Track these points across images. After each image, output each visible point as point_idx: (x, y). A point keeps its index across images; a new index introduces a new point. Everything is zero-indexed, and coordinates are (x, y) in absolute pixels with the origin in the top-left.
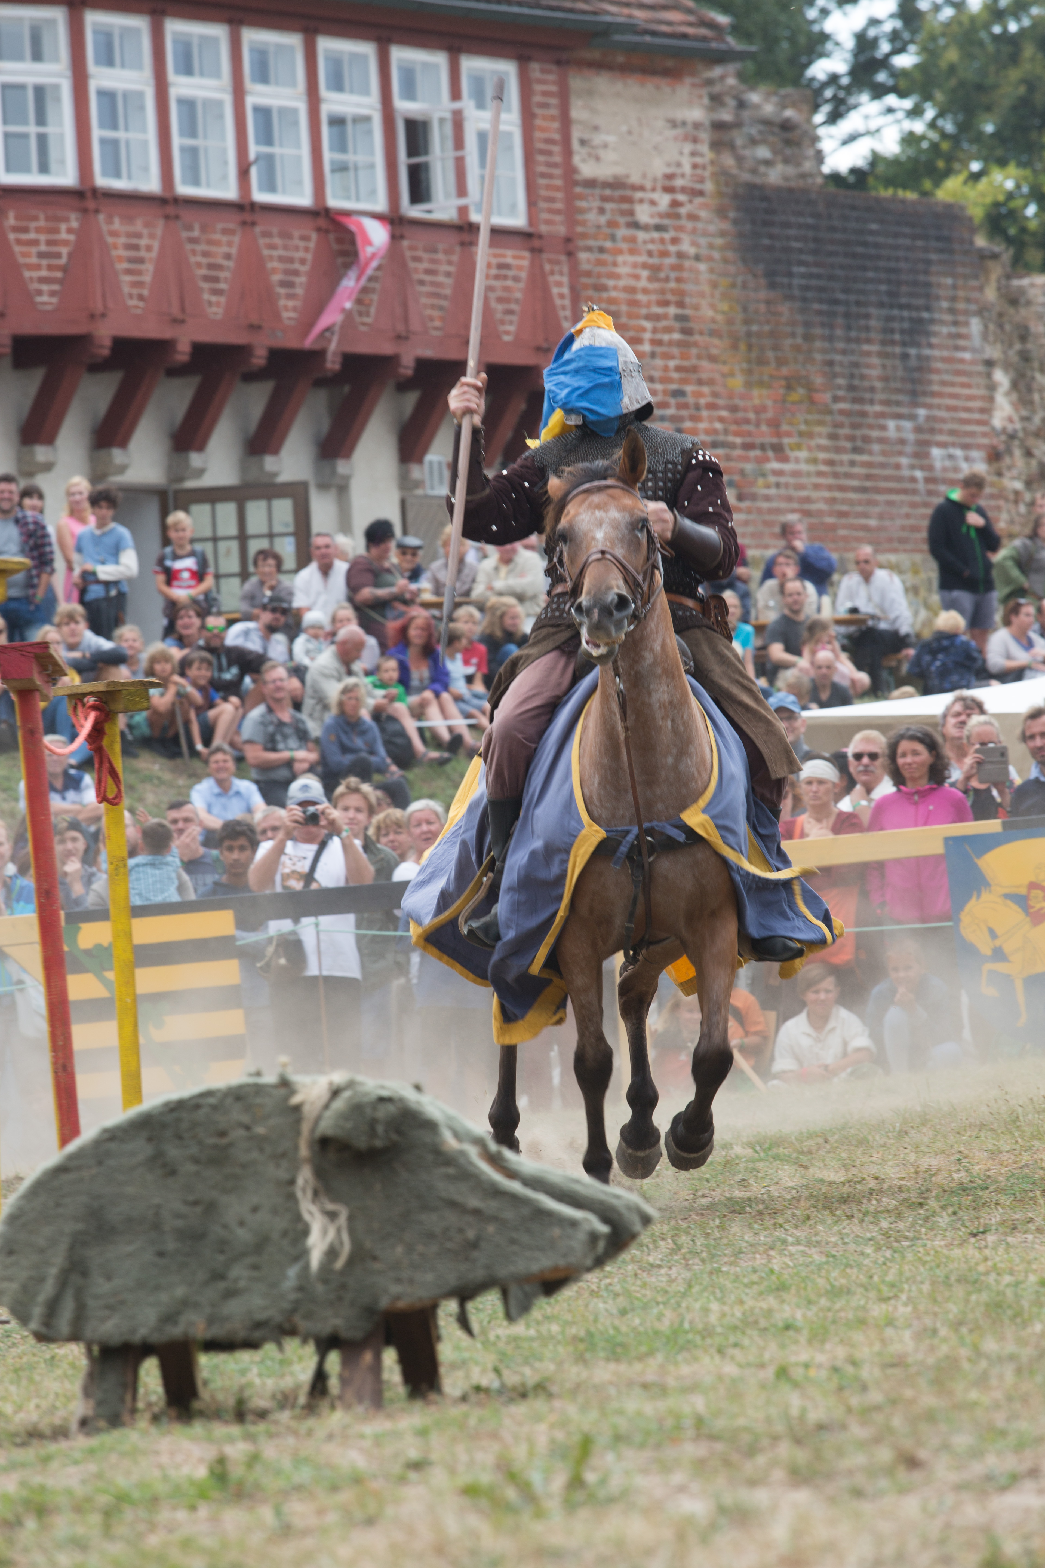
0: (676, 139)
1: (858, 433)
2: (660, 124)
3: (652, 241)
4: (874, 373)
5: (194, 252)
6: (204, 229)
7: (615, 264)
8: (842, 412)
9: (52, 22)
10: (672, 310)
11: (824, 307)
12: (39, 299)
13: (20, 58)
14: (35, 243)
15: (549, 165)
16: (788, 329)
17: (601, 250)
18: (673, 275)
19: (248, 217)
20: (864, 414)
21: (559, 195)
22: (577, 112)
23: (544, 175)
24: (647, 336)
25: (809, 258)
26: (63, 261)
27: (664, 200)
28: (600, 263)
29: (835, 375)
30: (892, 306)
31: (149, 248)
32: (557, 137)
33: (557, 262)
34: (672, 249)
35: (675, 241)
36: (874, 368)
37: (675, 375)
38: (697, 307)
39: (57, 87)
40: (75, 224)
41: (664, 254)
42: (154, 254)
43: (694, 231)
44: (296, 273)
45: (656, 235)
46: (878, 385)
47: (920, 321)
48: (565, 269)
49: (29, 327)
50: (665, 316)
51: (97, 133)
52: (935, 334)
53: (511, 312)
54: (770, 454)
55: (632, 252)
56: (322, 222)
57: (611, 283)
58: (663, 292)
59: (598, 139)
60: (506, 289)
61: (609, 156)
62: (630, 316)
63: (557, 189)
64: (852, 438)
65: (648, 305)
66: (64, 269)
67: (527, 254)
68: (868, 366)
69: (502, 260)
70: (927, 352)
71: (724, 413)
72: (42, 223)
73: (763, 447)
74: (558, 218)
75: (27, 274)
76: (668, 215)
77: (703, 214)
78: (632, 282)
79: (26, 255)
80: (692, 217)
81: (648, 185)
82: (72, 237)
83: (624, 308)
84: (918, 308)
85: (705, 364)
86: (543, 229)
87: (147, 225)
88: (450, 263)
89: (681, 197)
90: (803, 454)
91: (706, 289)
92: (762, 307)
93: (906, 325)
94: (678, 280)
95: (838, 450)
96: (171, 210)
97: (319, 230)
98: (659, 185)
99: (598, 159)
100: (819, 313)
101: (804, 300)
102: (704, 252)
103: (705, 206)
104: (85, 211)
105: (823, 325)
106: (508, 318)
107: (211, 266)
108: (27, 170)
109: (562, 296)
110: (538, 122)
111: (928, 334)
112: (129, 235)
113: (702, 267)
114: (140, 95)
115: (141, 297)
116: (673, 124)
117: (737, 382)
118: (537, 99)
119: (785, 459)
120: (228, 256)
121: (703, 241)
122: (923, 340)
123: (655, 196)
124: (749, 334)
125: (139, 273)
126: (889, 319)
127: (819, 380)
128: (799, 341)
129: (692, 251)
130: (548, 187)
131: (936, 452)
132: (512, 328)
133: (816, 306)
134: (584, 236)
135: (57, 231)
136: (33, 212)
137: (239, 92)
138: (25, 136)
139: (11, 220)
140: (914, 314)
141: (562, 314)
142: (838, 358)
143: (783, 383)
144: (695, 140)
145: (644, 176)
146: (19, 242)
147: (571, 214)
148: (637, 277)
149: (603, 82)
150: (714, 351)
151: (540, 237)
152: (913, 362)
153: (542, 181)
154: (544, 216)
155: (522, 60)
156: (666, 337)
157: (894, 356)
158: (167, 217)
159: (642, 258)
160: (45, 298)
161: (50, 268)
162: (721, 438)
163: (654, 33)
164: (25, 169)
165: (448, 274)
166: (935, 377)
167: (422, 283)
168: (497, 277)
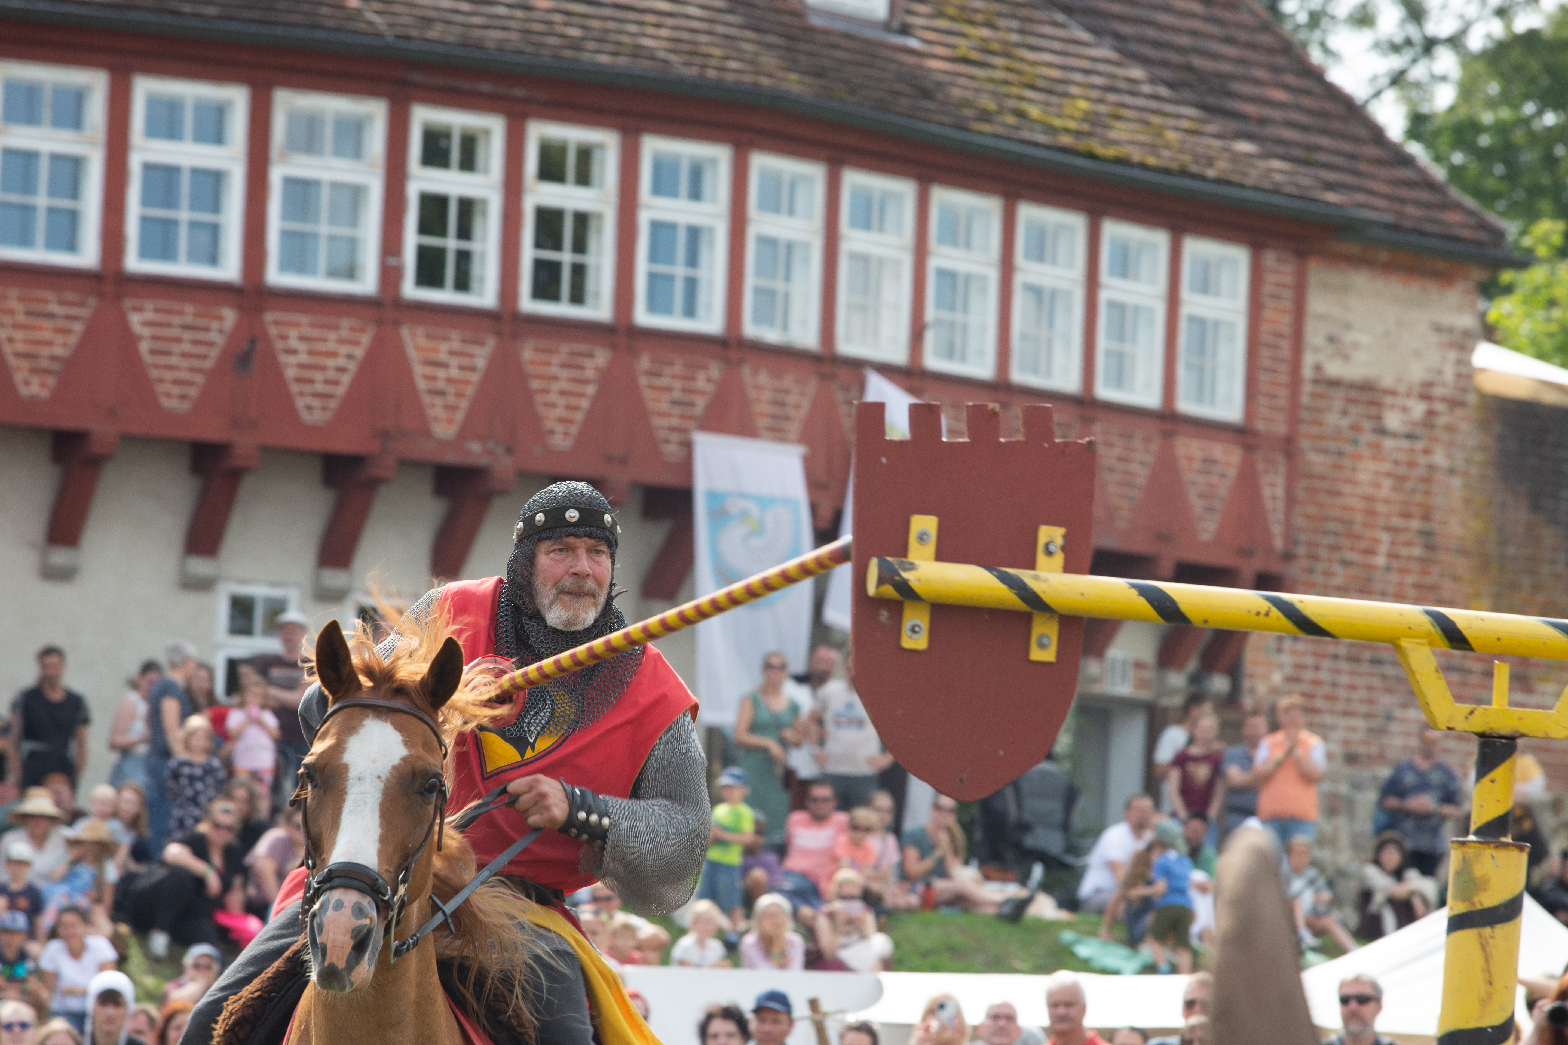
0: (1440, 345)
2: (1422, 327)
3: (1401, 450)
7: (1354, 470)
9: (714, 162)
10: (1415, 524)
12: (666, 448)
13: (675, 195)
14: (668, 389)
15: (1273, 359)
16: (1549, 555)
17: (1340, 454)
18: (1420, 487)
19: (917, 383)
21: (1282, 392)
22: (1317, 306)
23: (1267, 370)
24: (1383, 548)
26: (698, 410)
27: (1419, 408)
28: (1337, 467)
31: (797, 406)
32: (1287, 330)
33: (1273, 462)
34: (1423, 460)
35: (1427, 452)
38: (1445, 524)
39: (711, 230)
40: (715, 374)
41: (1412, 465)
42: (803, 413)
43: (1450, 444)
45: (1405, 444)
48: (1282, 469)
49: (649, 477)
50: (1406, 530)
51: (750, 281)
53: (1212, 509)
55: (1376, 459)
56: (1002, 395)
57: (1347, 489)
58: (1406, 504)
59: (1349, 337)
60: (1210, 485)
61: (1359, 357)
62: (1366, 525)
63: (1279, 385)
65: (1388, 515)
66: (696, 419)
67: (1238, 451)
69: (1208, 454)
72: (678, 369)
74: (1279, 416)
75: (657, 421)
76: (1422, 425)
77: (1462, 426)
78: (1372, 491)
79: (657, 401)
81: (1402, 389)
82: (710, 387)
85: (1447, 584)
86: (1261, 426)
87: (797, 382)
88: (1147, 452)
89: (1439, 407)
91: (1458, 504)
92: (1521, 530)
94: (1427, 493)
96: (827, 369)
98: (1415, 392)
99: (1346, 357)
102: (1460, 466)
103: (1465, 419)
104: (728, 361)
106: (1208, 515)
108: (669, 313)
109: (1274, 498)
110: (1268, 314)
112: (776, 391)
113: (1456, 482)
114: (806, 246)
116: (1438, 329)
118: (1268, 288)
121: (1459, 455)
123: (1409, 403)
124: (1503, 556)
128: (1560, 568)
129: (1445, 464)
130: (1271, 383)
132: (1211, 527)
135: (694, 379)
136: (670, 357)
137: (921, 252)
138: (670, 278)
139: (644, 362)
145: (1399, 381)
147: (1296, 412)
148: (1378, 486)
149: (1360, 279)
150: (1458, 571)
151: (1254, 433)
153: (1266, 377)
154: (1267, 413)
155: (1257, 247)
156: (1404, 551)
158: (821, 377)
159: (1386, 467)
160: (673, 448)
161: (681, 417)
163: (1420, 233)
165: (1143, 464)
167: (1111, 470)
168: (1201, 472)
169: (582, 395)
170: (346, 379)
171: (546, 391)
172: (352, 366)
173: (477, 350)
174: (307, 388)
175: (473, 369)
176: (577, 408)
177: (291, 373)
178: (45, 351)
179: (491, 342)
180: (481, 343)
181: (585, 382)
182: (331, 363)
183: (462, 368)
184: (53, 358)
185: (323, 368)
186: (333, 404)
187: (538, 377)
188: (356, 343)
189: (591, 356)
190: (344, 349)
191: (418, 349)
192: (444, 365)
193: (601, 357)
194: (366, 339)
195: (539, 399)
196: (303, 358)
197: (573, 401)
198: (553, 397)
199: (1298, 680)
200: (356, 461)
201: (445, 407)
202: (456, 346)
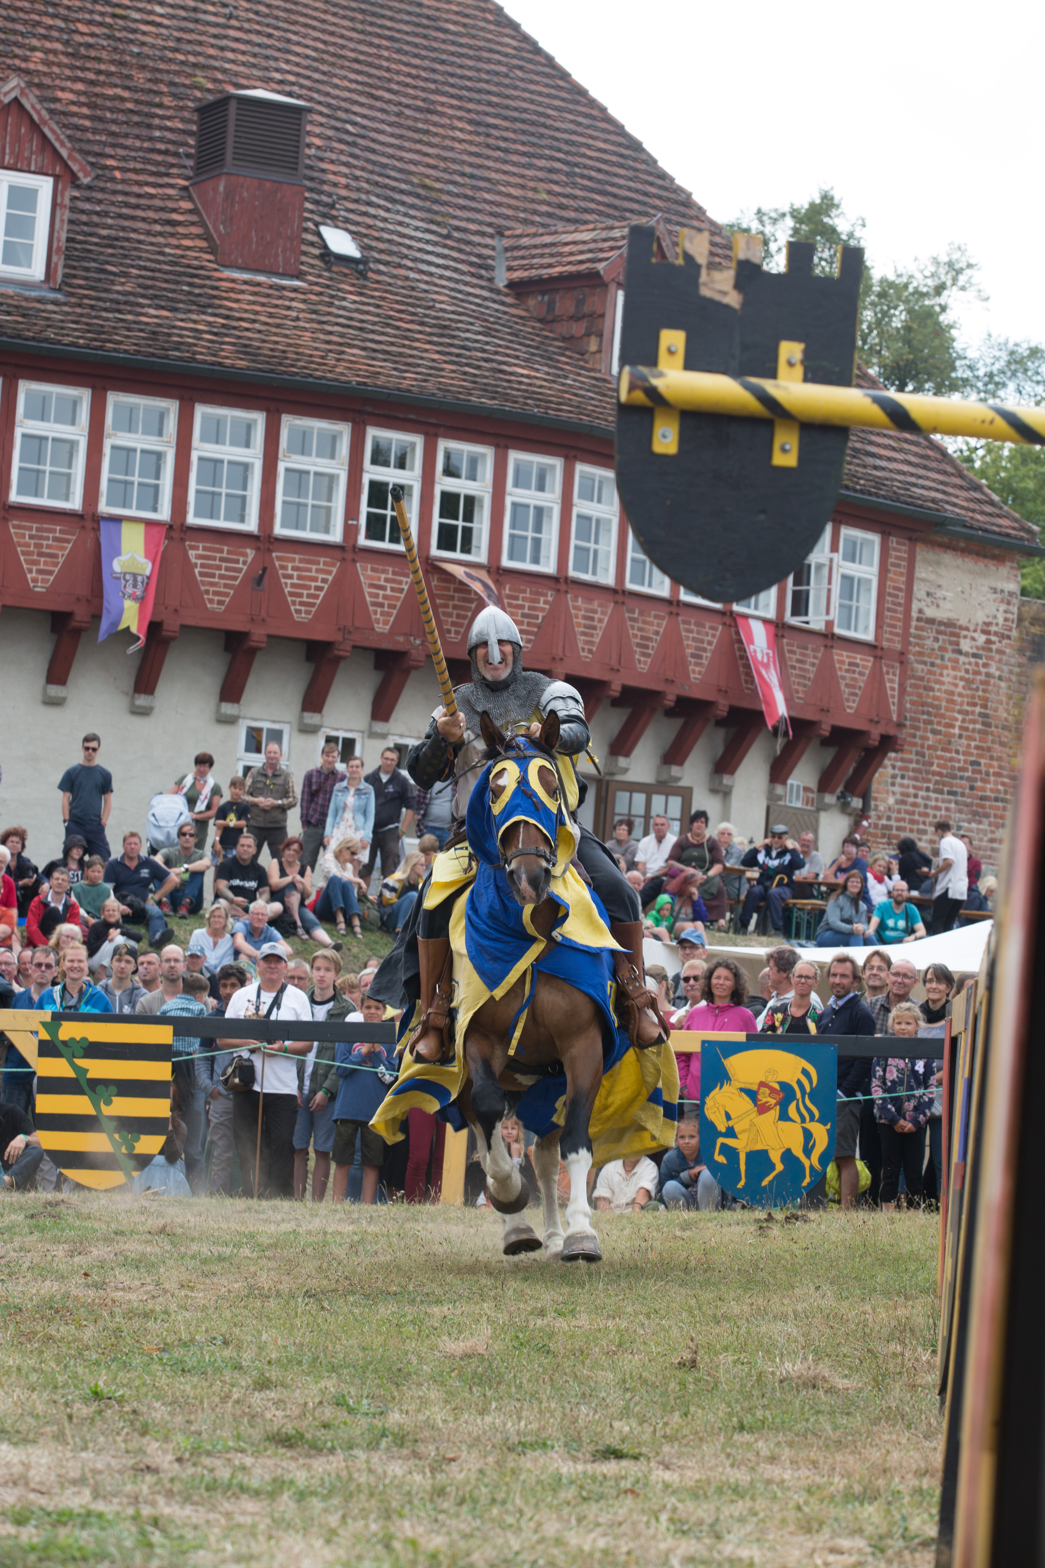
0: (995, 600)
2: (985, 589)
3: (970, 663)
5: (633, 628)
6: (641, 613)
9: (553, 467)
10: (978, 709)
13: (528, 487)
14: (522, 607)
15: (894, 603)
17: (933, 664)
18: (981, 687)
19: (674, 610)
21: (899, 624)
22: (921, 572)
23: (889, 610)
24: (958, 723)
26: (539, 621)
27: (982, 639)
31: (601, 621)
32: (903, 586)
33: (893, 667)
34: (983, 670)
35: (986, 665)
37: (975, 752)
38: (996, 710)
39: (550, 509)
40: (550, 599)
41: (977, 673)
42: (604, 625)
43: (1000, 661)
44: (705, 650)
45: (973, 660)
48: (898, 671)
50: (973, 713)
51: (573, 542)
53: (856, 695)
55: (954, 668)
56: (728, 620)
57: (937, 687)
58: (973, 697)
59: (939, 593)
60: (853, 679)
62: (947, 709)
63: (899, 620)
65: (962, 704)
66: (539, 626)
67: (871, 659)
69: (853, 660)
71: (1006, 780)
72: (528, 595)
74: (897, 639)
76: (983, 649)
77: (1008, 651)
78: (952, 688)
81: (972, 628)
82: (547, 607)
83: (944, 704)
85: (997, 746)
86: (885, 644)
87: (600, 606)
88: (815, 657)
89: (994, 638)
91: (1004, 699)
94: (984, 691)
96: (620, 598)
97: (724, 624)
98: (979, 628)
102: (1005, 675)
103: (1011, 646)
104: (558, 591)
106: (852, 698)
107: (642, 638)
108: (523, 560)
109: (893, 689)
110: (891, 575)
112: (587, 610)
113: (1003, 684)
114: (609, 521)
115: (590, 651)
116: (995, 591)
118: (892, 560)
120: (657, 633)
121: (1006, 668)
123: (976, 635)
125: (592, 635)
129: (997, 673)
130: (892, 618)
132: (854, 705)
134: (918, 653)
135: (538, 601)
136: (524, 587)
138: (524, 538)
139: (507, 590)
141: (891, 700)
144: (1009, 603)
145: (970, 621)
147: (907, 637)
148: (956, 685)
149: (948, 558)
150: (1004, 739)
151: (882, 649)
153: (889, 614)
154: (888, 636)
155: (885, 535)
156: (971, 726)
158: (616, 603)
159: (961, 674)
161: (529, 624)
163: (986, 531)
165: (813, 665)
167: (794, 667)
168: (847, 671)
169: (467, 609)
170: (322, 594)
171: (446, 606)
172: (326, 586)
173: (404, 579)
174: (298, 599)
175: (400, 591)
176: (464, 617)
177: (288, 589)
180: (405, 575)
181: (470, 601)
182: (313, 584)
183: (393, 589)
185: (308, 588)
186: (314, 609)
187: (441, 597)
188: (329, 573)
190: (321, 576)
191: (368, 577)
192: (383, 588)
194: (335, 570)
195: (441, 610)
196: (295, 581)
197: (462, 612)
198: (450, 610)
199: (903, 802)
200: (327, 646)
201: (382, 614)
202: (390, 576)
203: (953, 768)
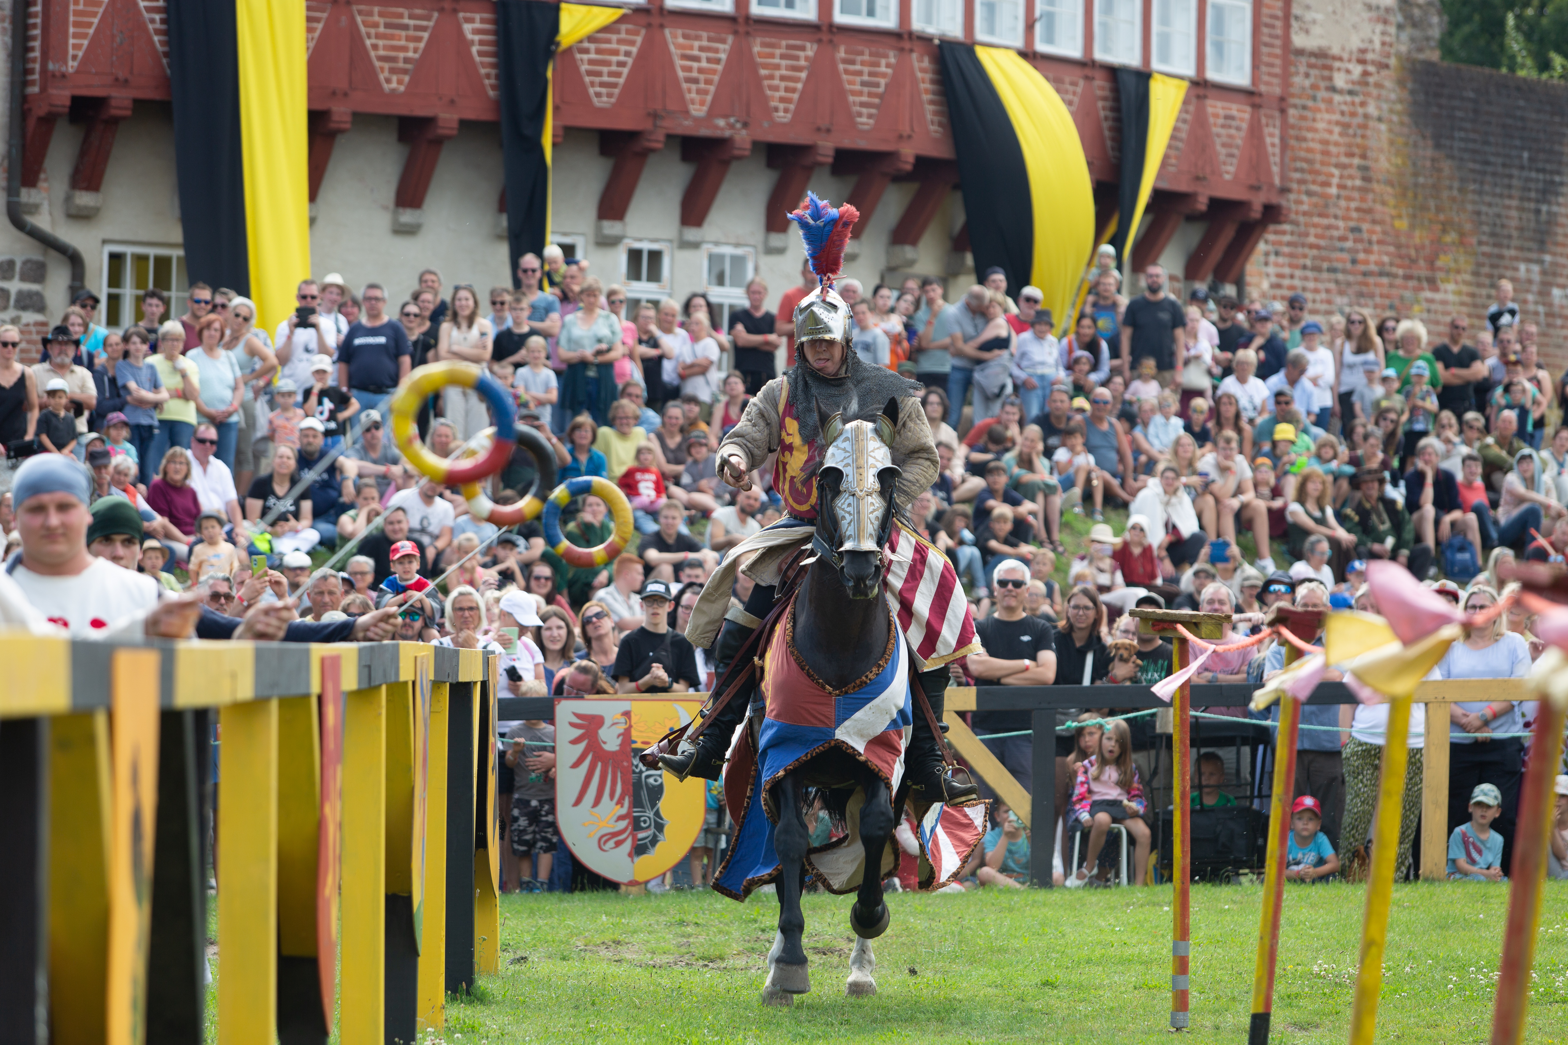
0: (1370, 20)
1: (1496, 272)
3: (1345, 103)
4: (1514, 223)
7: (1314, 120)
8: (1484, 254)
10: (1356, 161)
11: (1477, 167)
12: (859, 120)
14: (860, 73)
15: (1271, 36)
16: (1447, 183)
17: (1304, 107)
18: (1359, 132)
20: (1501, 257)
21: (1278, 62)
23: (1266, 45)
24: (1335, 181)
25: (1468, 125)
26: (881, 90)
27: (1357, 70)
28: (1303, 118)
29: (1481, 223)
30: (1530, 169)
32: (1280, 13)
33: (1272, 117)
34: (1360, 110)
35: (1363, 104)
36: (1513, 219)
37: (1354, 215)
38: (1377, 160)
40: (892, 60)
41: (1353, 114)
43: (1379, 98)
45: (1348, 98)
46: (1515, 233)
47: (1552, 182)
48: (1278, 123)
49: (847, 143)
50: (1350, 166)
52: (1562, 194)
53: (1231, 155)
54: (1425, 285)
55: (1328, 111)
56: (1089, 71)
57: (1309, 135)
58: (1350, 145)
59: (1309, 16)
60: (1230, 136)
61: (1316, 30)
62: (1323, 163)
63: (1276, 56)
64: (1491, 276)
65: (1338, 155)
66: (880, 96)
67: (1248, 109)
68: (1508, 217)
69: (1228, 112)
70: (1555, 209)
72: (866, 58)
73: (1419, 279)
74: (1275, 81)
75: (851, 98)
76: (1359, 83)
77: (1387, 83)
78: (1326, 136)
79: (851, 83)
80: (1378, 85)
81: (1346, 56)
82: (889, 71)
83: (1318, 157)
84: (1552, 173)
85: (1378, 207)
86: (1263, 88)
88: (1187, 112)
89: (1371, 69)
90: (1451, 287)
91: (1385, 145)
92: (1428, 164)
93: (1541, 186)
94: (1363, 137)
95: (1479, 285)
98: (1354, 57)
99: (1307, 32)
100: (1473, 171)
101: (1461, 159)
102: (1386, 115)
103: (1388, 77)
104: (902, 50)
105: (1475, 181)
106: (1229, 160)
108: (857, 13)
109: (1273, 145)
111: (1557, 194)
113: (1383, 127)
116: (1369, 7)
117: (1402, 224)
119: (1436, 289)
121: (1385, 106)
122: (1553, 199)
123: (1351, 66)
124: (1416, 185)
125: (940, 104)
126: (1528, 180)
127: (1468, 227)
128: (1455, 193)
129: (1375, 113)
130: (1270, 55)
131: (1556, 292)
132: (1232, 169)
133: (1471, 165)
134: (1293, 95)
135: (878, 65)
136: (860, 48)
139: (842, 54)
140: (1548, 177)
141: (1272, 159)
142: (1484, 209)
143: (1440, 227)
144: (1385, 22)
145: (1343, 49)
146: (847, 72)
147: (1286, 78)
148: (1331, 132)
150: (1386, 197)
151: (1260, 95)
152: (1544, 217)
153: (1265, 50)
154: (1266, 78)
156: (1349, 183)
157: (1529, 210)
159: (1337, 117)
160: (864, 120)
161: (870, 95)
162: (1388, 269)
164: (857, 12)
165: (1185, 121)
166: (1560, 230)
168: (1223, 126)
169: (796, 80)
170: (625, 71)
171: (771, 77)
172: (630, 61)
173: (721, 46)
174: (597, 80)
175: (718, 61)
176: (794, 90)
177: (584, 68)
178: (401, 55)
179: (730, 39)
180: (723, 41)
181: (799, 69)
182: (614, 59)
183: (709, 60)
184: (406, 60)
185: (608, 63)
186: (616, 91)
187: (766, 66)
188: (632, 43)
189: (803, 48)
190: (623, 48)
191: (678, 46)
192: (697, 59)
193: (810, 50)
194: (639, 39)
195: (766, 83)
196: (593, 56)
197: (791, 84)
198: (776, 82)
199: (1278, 286)
200: (632, 136)
201: (698, 92)
202: (705, 43)
203: (1331, 238)
